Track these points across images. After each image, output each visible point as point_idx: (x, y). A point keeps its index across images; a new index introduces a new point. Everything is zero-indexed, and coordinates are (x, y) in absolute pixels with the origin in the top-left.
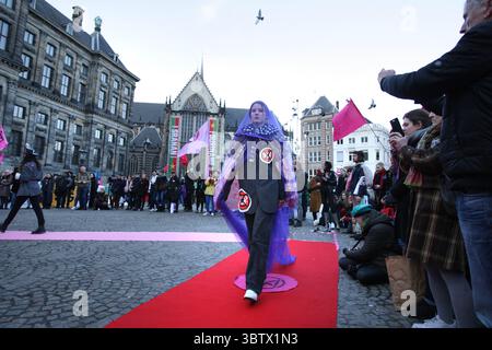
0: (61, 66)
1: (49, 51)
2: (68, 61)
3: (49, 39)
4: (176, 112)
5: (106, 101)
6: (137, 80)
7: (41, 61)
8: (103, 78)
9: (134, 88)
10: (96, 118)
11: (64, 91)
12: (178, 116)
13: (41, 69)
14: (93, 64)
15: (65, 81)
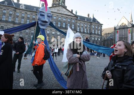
0: (84, 27)
1: (82, 25)
2: (86, 26)
3: (82, 23)
4: (117, 29)
5: (95, 31)
6: (102, 25)
7: (81, 28)
8: (93, 27)
9: (102, 27)
10: (92, 35)
11: (85, 32)
12: (118, 30)
13: (81, 29)
14: (91, 25)
15: (86, 30)
